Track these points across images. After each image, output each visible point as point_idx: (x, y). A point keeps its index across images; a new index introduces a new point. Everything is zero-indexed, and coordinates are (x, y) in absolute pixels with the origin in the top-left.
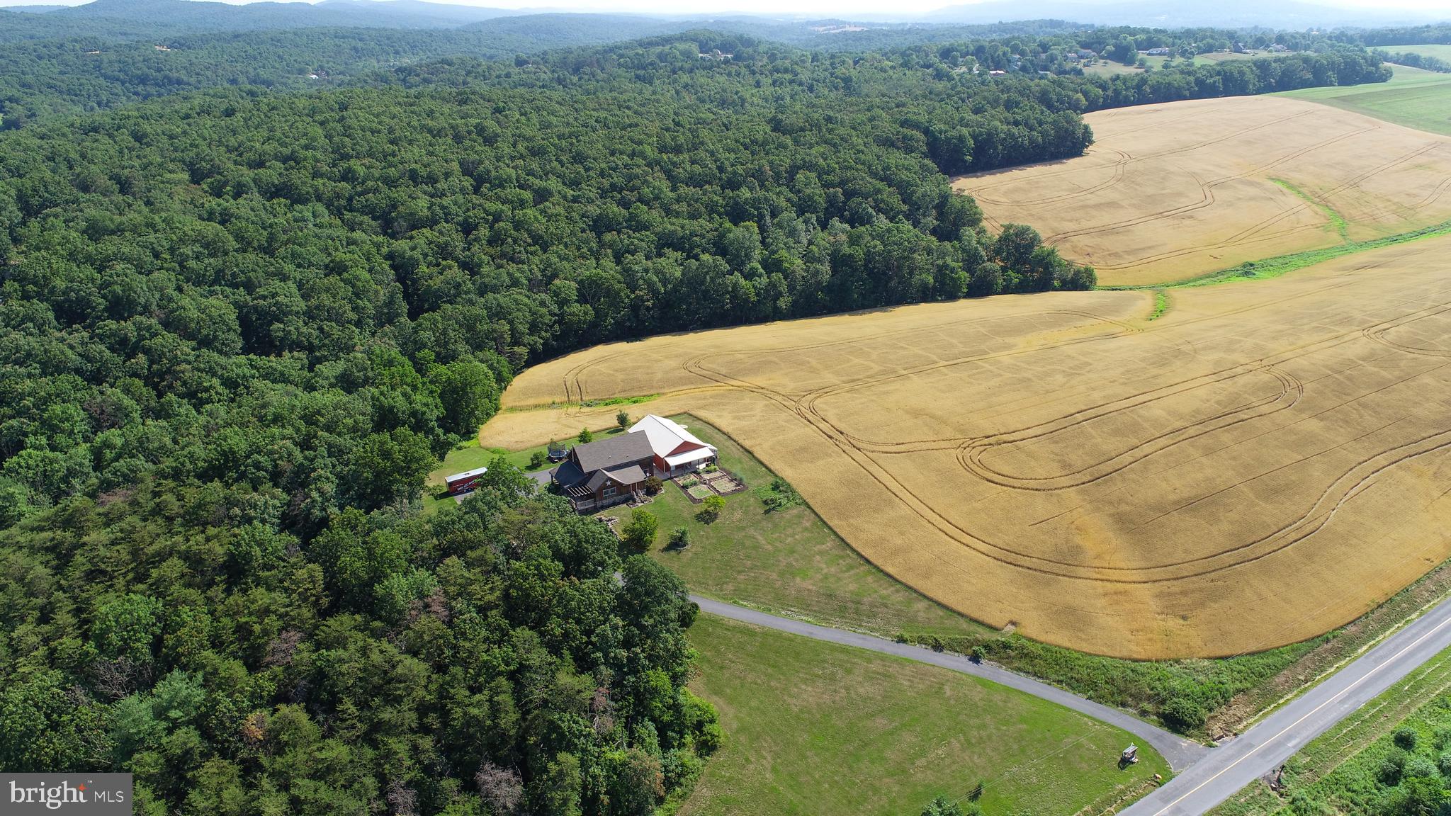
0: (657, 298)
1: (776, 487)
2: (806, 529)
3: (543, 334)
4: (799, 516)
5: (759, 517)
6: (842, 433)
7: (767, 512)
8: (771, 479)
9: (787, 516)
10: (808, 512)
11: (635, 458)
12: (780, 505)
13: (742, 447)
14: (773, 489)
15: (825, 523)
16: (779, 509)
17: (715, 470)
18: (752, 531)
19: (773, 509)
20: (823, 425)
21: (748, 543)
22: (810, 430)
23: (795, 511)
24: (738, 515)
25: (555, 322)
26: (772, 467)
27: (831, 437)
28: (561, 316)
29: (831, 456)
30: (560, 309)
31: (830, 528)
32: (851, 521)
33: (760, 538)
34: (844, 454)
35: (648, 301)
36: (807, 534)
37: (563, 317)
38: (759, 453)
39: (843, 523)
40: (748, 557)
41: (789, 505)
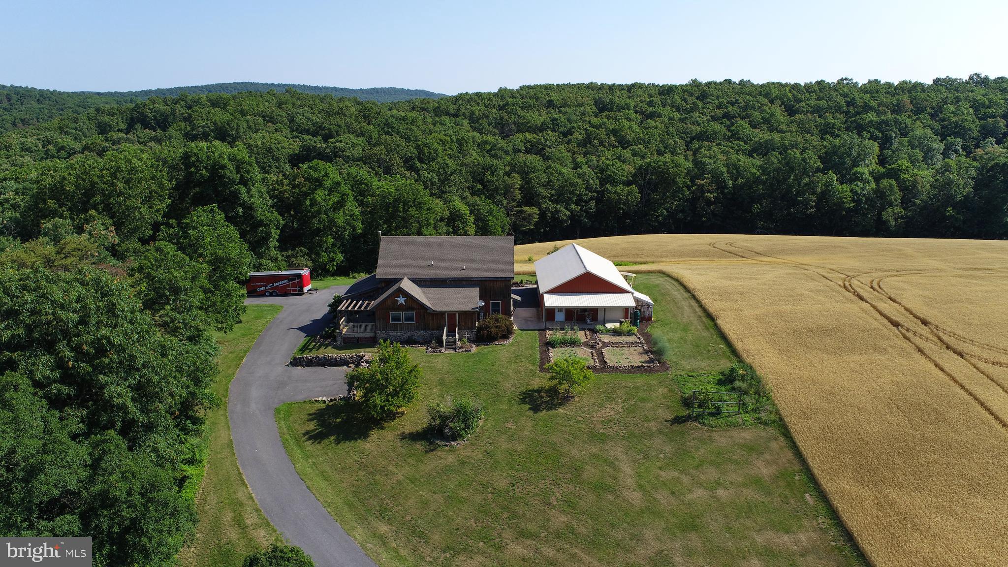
0: (723, 193)
1: (727, 380)
2: (756, 482)
3: (573, 206)
4: (752, 448)
5: (653, 426)
6: (925, 323)
7: (678, 420)
8: (725, 364)
9: (722, 440)
10: (778, 444)
11: (475, 275)
12: (717, 413)
13: (705, 310)
14: (720, 383)
15: (812, 478)
16: (712, 421)
17: (630, 333)
18: (617, 451)
19: (697, 418)
20: (886, 307)
21: (590, 473)
22: (855, 308)
23: (747, 435)
24: (610, 411)
25: (592, 199)
26: (739, 346)
27: (896, 324)
28: (601, 193)
29: (884, 351)
30: (601, 185)
31: (823, 496)
32: (893, 494)
33: (627, 468)
34: (917, 356)
35: (709, 192)
36: (749, 493)
37: (603, 195)
38: (727, 324)
39: (866, 493)
40: (570, 504)
41: (739, 419)
